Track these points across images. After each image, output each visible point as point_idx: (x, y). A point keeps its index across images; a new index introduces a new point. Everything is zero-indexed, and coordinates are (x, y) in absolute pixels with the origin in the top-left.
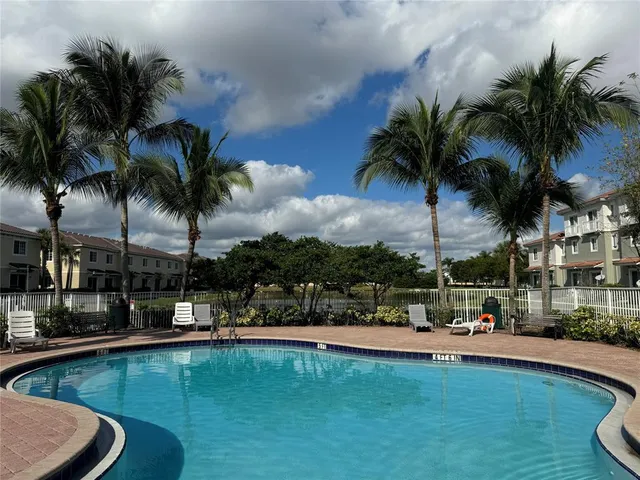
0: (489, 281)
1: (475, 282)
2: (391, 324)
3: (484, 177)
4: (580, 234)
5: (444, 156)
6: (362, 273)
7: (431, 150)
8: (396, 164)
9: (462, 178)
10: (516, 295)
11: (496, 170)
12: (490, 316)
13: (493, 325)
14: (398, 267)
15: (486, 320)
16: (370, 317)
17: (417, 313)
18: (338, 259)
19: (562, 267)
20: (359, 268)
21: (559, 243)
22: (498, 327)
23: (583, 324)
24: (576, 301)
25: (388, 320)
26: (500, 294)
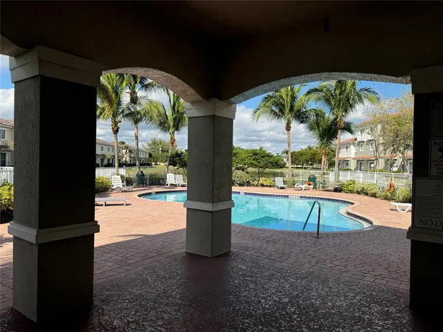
0: (312, 164)
1: (303, 165)
2: (266, 186)
3: (313, 118)
4: (365, 140)
5: (296, 109)
6: (254, 162)
7: (289, 105)
8: (272, 110)
9: (303, 118)
10: (324, 174)
11: (319, 114)
12: (311, 183)
13: (312, 186)
14: (271, 160)
15: (310, 184)
16: (256, 183)
17: (279, 181)
18: (243, 156)
19: (354, 159)
20: (253, 160)
21: (354, 144)
22: (315, 188)
23: (350, 186)
24: (361, 178)
25: (265, 184)
26: (317, 173)
